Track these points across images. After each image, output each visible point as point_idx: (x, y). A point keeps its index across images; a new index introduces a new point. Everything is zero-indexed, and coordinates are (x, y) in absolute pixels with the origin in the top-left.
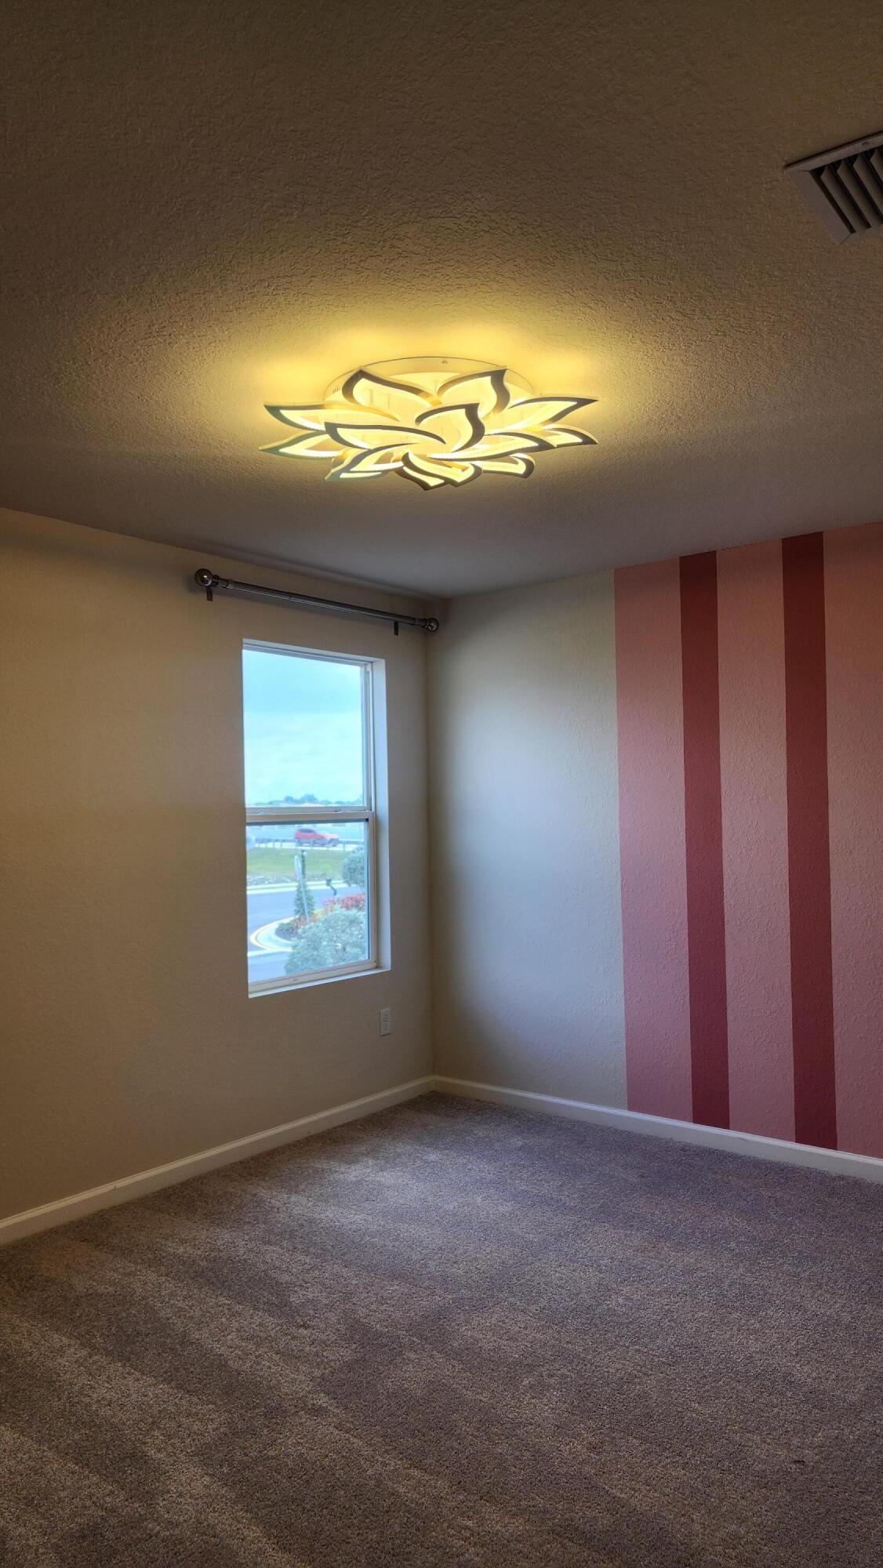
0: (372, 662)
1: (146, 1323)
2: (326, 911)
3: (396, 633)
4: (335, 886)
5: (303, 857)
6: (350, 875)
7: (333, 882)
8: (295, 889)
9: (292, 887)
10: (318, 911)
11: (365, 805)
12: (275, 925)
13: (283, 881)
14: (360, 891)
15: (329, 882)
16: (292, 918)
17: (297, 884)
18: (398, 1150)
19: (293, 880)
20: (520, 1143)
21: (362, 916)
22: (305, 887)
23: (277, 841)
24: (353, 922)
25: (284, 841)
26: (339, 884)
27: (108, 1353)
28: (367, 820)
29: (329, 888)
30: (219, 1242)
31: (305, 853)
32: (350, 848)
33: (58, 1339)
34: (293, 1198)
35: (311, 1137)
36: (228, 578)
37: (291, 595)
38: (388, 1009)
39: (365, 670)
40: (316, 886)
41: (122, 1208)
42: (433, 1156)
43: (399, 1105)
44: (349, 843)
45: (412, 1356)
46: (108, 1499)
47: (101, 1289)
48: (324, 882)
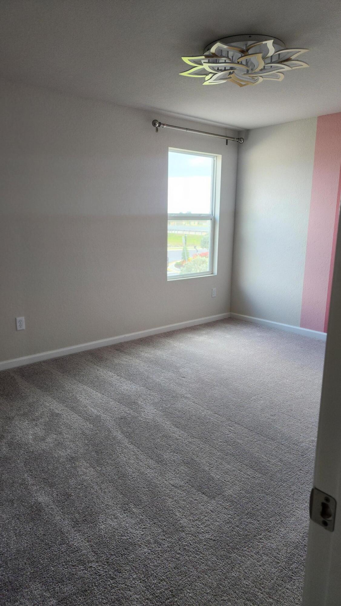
0: (216, 156)
1: (136, 372)
2: (194, 258)
3: (227, 144)
4: (198, 249)
5: (186, 237)
6: (203, 245)
7: (197, 247)
8: (182, 250)
9: (181, 249)
10: (191, 258)
11: (211, 213)
12: (174, 263)
13: (178, 246)
14: (207, 250)
15: (195, 247)
16: (181, 261)
17: (183, 248)
18: (216, 334)
19: (181, 246)
20: (259, 335)
21: (208, 260)
22: (186, 248)
23: (176, 230)
24: (204, 262)
25: (179, 230)
26: (199, 248)
27: (126, 379)
28: (211, 219)
29: (195, 249)
30: (158, 354)
31: (186, 235)
32: (204, 234)
33: (111, 374)
34: (181, 344)
35: (187, 328)
36: (164, 123)
37: (187, 129)
38: (215, 288)
39: (214, 159)
40: (190, 249)
41: (127, 343)
42: (228, 336)
43: (217, 321)
44: (203, 232)
45: (217, 388)
46: (128, 411)
47: (122, 362)
48: (193, 247)
